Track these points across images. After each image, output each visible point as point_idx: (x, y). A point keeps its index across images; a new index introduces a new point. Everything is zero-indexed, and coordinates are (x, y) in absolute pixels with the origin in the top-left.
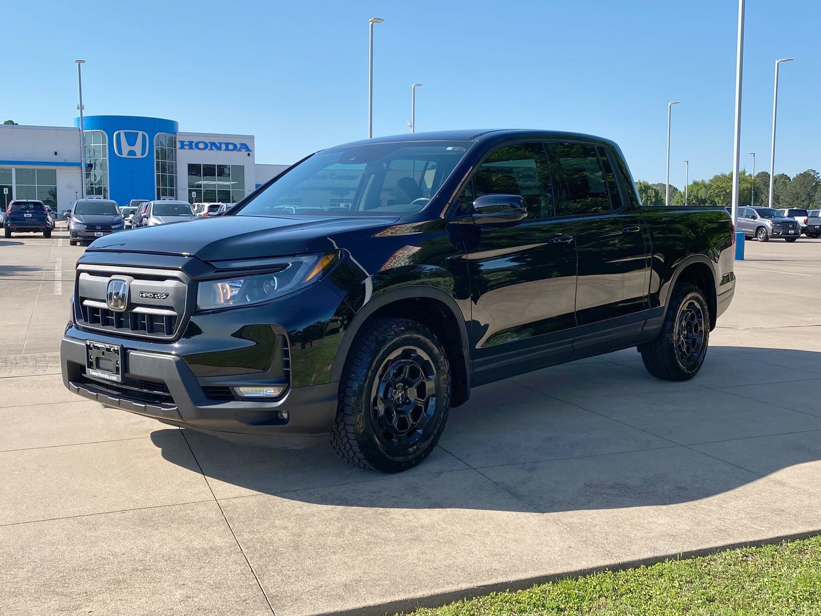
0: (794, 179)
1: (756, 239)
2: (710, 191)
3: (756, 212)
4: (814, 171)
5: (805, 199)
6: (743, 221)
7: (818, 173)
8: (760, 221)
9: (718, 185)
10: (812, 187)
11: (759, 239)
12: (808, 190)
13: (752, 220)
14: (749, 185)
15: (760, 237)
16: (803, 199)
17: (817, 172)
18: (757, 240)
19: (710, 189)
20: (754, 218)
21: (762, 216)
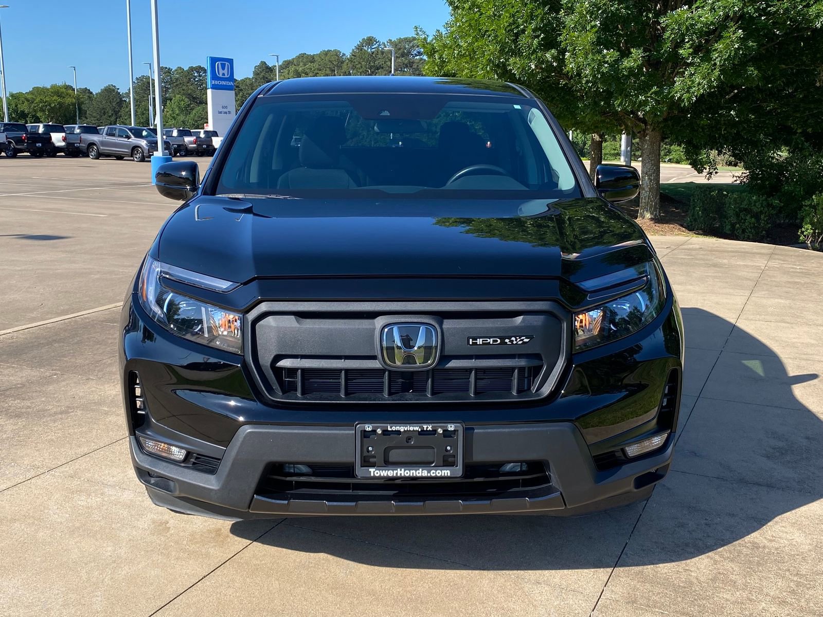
0: (97, 94)
1: (132, 158)
2: (33, 104)
3: (129, 132)
4: (114, 86)
5: (112, 114)
6: (117, 141)
7: (118, 89)
8: (134, 140)
9: (41, 99)
10: (118, 103)
11: (135, 159)
12: (114, 105)
13: (126, 140)
14: (74, 100)
15: (136, 158)
16: (109, 115)
17: (117, 87)
18: (133, 160)
19: (33, 102)
20: (129, 137)
21: (136, 136)
